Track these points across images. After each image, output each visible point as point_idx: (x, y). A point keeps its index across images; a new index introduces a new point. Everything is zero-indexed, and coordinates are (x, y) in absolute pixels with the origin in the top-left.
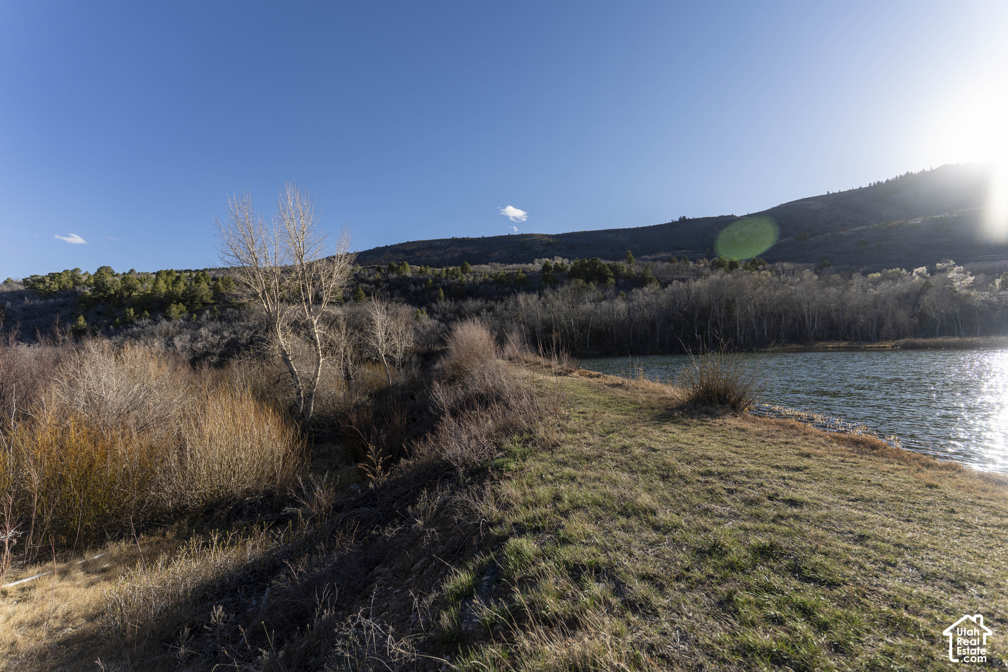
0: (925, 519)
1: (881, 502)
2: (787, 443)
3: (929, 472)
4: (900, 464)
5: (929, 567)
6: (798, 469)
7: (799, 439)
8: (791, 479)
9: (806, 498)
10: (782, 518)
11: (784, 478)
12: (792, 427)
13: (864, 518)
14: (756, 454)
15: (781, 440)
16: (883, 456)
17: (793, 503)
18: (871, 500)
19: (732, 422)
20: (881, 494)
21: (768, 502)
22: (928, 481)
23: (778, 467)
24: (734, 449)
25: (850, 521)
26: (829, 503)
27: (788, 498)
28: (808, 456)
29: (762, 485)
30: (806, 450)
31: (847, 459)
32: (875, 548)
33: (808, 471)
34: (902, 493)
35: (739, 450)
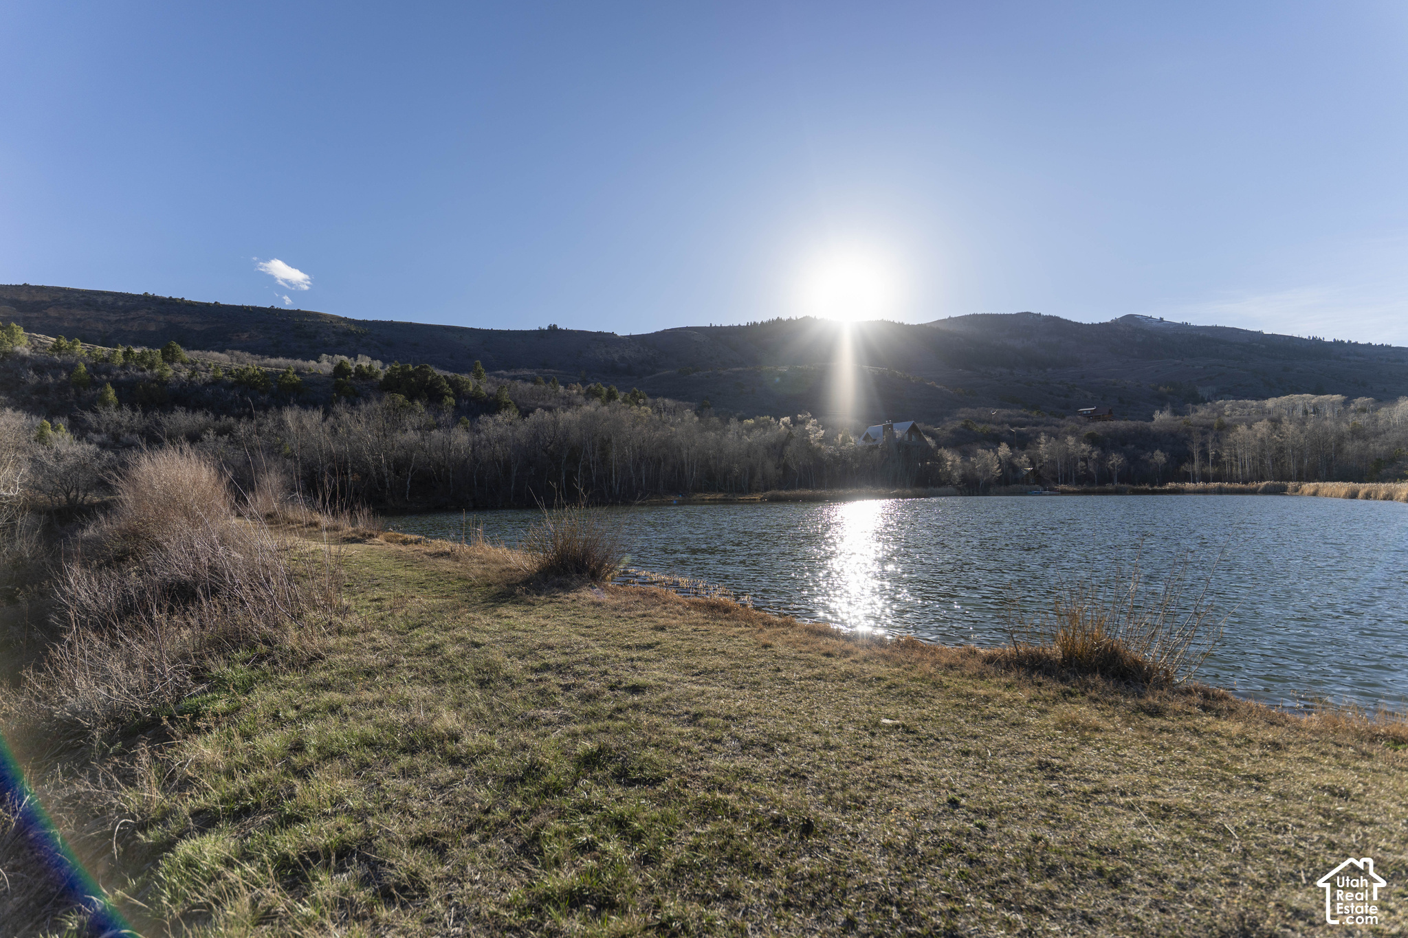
0: (755, 683)
1: (722, 671)
2: (644, 616)
3: (768, 631)
4: (746, 626)
5: (749, 735)
6: (649, 646)
7: (658, 608)
8: (640, 659)
9: (651, 681)
10: (620, 710)
11: (632, 660)
12: (655, 595)
13: (703, 693)
14: (607, 634)
15: (639, 612)
16: (733, 619)
17: (636, 689)
18: (713, 671)
19: (588, 594)
20: (722, 662)
21: (608, 694)
22: (764, 641)
23: (629, 647)
24: (583, 630)
25: (688, 700)
26: (672, 683)
27: (630, 683)
28: (662, 629)
29: (606, 673)
30: (661, 622)
31: (700, 628)
32: (706, 726)
33: (659, 647)
34: (741, 658)
35: (589, 631)
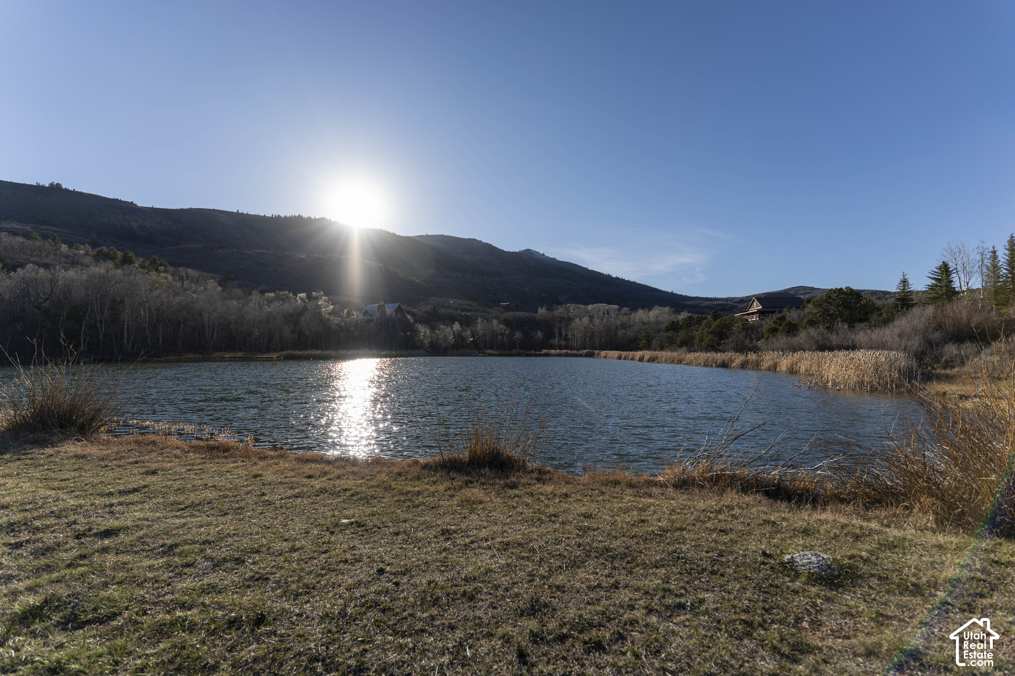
0: (239, 509)
1: (208, 503)
2: (137, 462)
3: (261, 464)
4: (243, 461)
5: (224, 553)
6: (135, 490)
7: (153, 455)
8: (120, 504)
9: (129, 523)
10: (83, 557)
11: (111, 505)
12: (154, 443)
13: (185, 524)
14: (87, 484)
15: (131, 460)
16: (232, 456)
17: (108, 533)
18: (200, 504)
19: (71, 448)
20: (210, 495)
21: (72, 543)
22: (256, 472)
23: (110, 494)
24: (55, 484)
25: (167, 534)
26: (153, 521)
27: (102, 528)
28: (154, 473)
29: (75, 523)
30: (154, 466)
31: (195, 467)
32: (180, 555)
33: (146, 490)
34: (230, 489)
35: (63, 484)
